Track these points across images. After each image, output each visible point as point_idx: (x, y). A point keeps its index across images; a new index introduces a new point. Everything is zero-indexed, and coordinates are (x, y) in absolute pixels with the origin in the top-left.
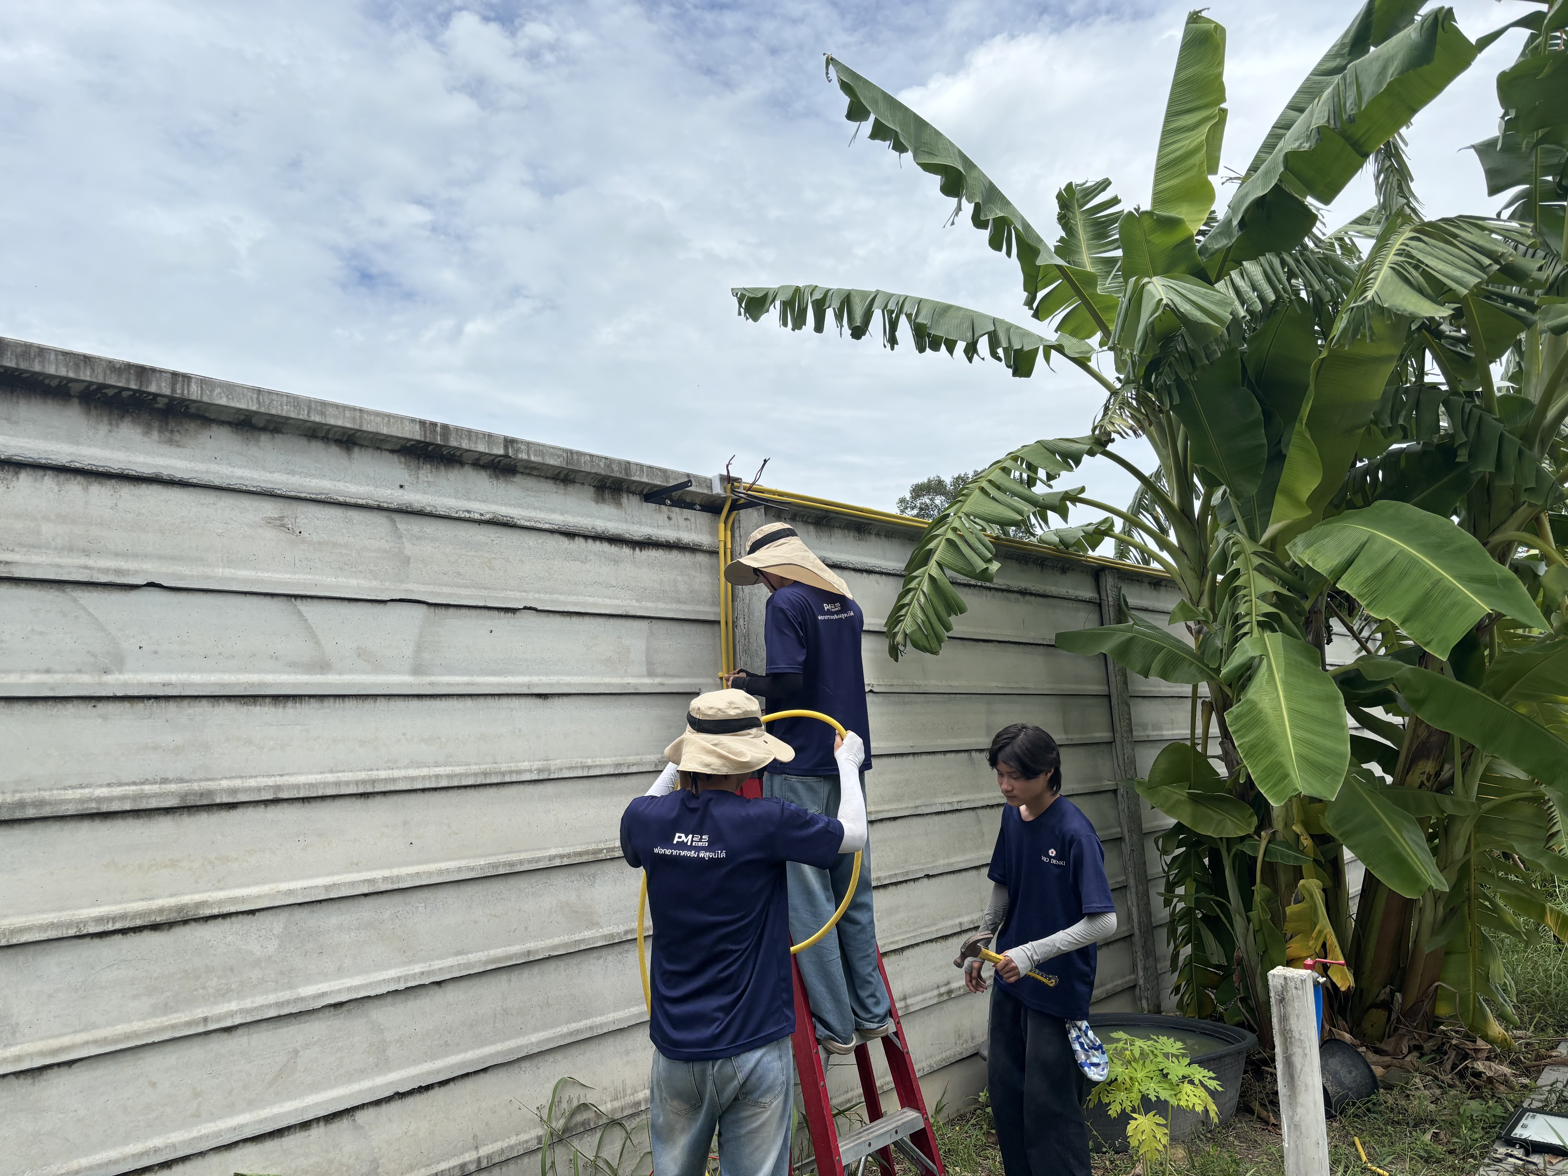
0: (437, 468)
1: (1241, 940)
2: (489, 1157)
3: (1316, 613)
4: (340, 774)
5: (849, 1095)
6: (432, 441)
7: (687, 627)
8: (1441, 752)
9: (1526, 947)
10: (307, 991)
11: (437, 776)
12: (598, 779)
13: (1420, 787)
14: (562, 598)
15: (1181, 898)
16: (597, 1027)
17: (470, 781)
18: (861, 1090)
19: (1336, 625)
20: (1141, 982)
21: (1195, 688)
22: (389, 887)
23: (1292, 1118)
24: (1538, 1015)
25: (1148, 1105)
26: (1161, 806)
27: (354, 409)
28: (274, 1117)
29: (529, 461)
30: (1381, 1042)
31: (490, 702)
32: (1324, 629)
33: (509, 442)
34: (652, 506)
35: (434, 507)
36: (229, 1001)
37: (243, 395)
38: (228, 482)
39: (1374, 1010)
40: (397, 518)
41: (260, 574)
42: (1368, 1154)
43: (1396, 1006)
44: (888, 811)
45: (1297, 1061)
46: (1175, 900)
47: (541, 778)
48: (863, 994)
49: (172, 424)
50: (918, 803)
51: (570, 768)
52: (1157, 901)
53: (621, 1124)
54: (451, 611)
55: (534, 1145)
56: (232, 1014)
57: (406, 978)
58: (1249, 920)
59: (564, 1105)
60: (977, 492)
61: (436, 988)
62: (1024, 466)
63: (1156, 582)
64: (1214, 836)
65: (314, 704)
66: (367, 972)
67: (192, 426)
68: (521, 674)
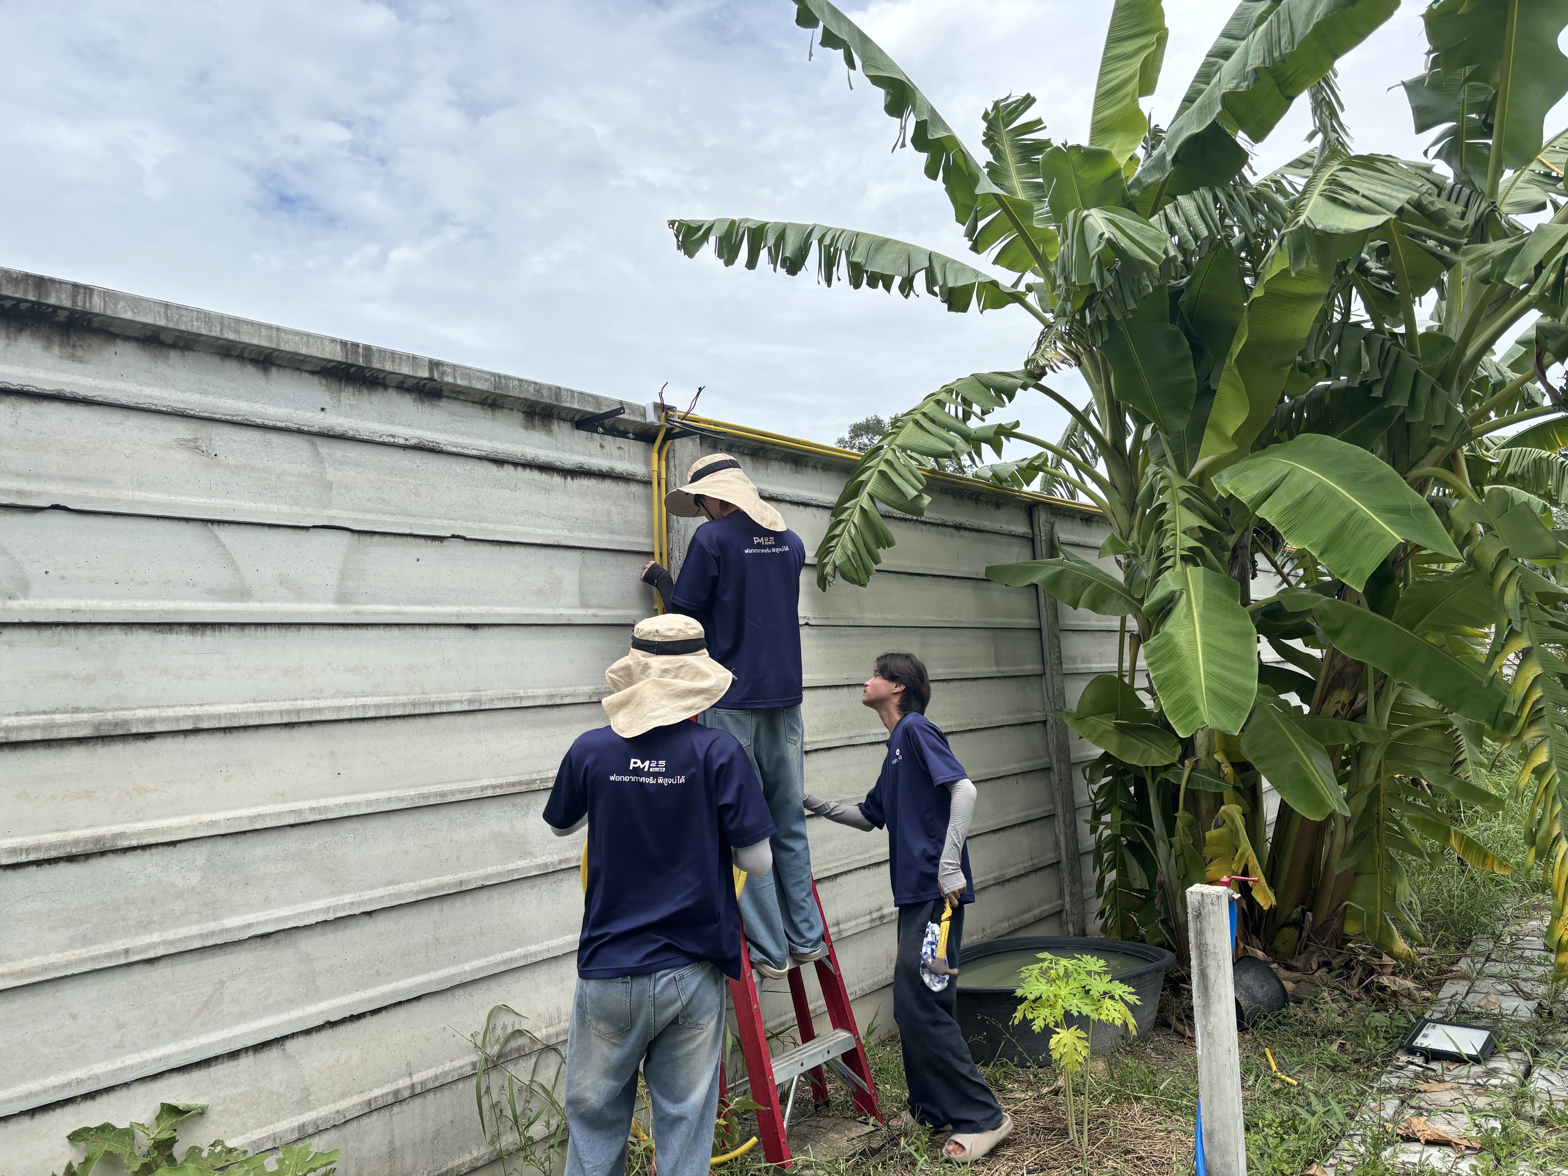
0: (360, 391)
1: (1163, 865)
2: (423, 1083)
3: (1241, 548)
4: (262, 704)
5: (783, 1019)
6: (354, 362)
7: (621, 558)
8: (1355, 682)
9: (1432, 868)
10: (231, 922)
11: (364, 707)
12: (530, 710)
13: (1335, 716)
14: (491, 526)
15: (1108, 825)
16: (531, 955)
17: (399, 712)
18: (794, 1014)
19: (1262, 562)
20: (1068, 907)
21: (1123, 621)
22: (317, 817)
23: (1205, 1027)
24: (1442, 932)
25: (1070, 1020)
26: (1089, 736)
27: (270, 327)
28: (202, 1047)
29: (455, 385)
30: (1292, 958)
31: (418, 631)
32: (1249, 565)
33: (434, 365)
34: (584, 434)
35: (357, 431)
36: (151, 933)
37: (151, 310)
38: (135, 400)
39: (1286, 929)
40: (319, 441)
41: (173, 498)
42: (1278, 1064)
43: (1307, 925)
44: (823, 741)
45: (1212, 973)
46: (1101, 827)
47: (472, 708)
48: (797, 919)
49: (74, 339)
50: (852, 733)
51: (502, 699)
52: (1084, 828)
53: (555, 1050)
54: (376, 538)
55: (468, 1071)
56: (154, 946)
57: (335, 909)
58: (1171, 846)
59: (499, 1032)
60: (911, 424)
61: (367, 918)
62: (959, 400)
63: (1087, 518)
64: (1140, 765)
65: (234, 632)
66: (294, 903)
67: (95, 342)
68: (449, 603)
